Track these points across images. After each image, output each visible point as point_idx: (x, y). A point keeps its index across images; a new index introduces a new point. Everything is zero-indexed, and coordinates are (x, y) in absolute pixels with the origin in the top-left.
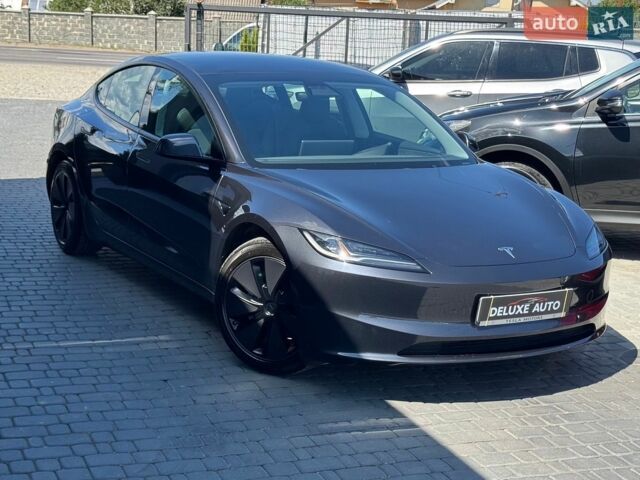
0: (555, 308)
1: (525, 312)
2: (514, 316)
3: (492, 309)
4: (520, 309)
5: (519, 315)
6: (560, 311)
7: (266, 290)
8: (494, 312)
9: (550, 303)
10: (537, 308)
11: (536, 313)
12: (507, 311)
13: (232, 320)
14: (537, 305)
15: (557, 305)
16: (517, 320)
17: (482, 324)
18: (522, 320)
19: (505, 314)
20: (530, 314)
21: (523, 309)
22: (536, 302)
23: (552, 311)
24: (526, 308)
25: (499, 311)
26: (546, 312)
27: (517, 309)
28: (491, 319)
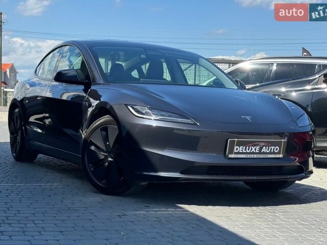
0: (276, 151)
1: (257, 151)
2: (250, 153)
3: (236, 147)
4: (253, 149)
5: (253, 153)
6: (279, 153)
7: (109, 145)
8: (237, 149)
9: (273, 148)
10: (264, 150)
11: (264, 153)
12: (245, 150)
13: (90, 165)
14: (264, 148)
15: (277, 149)
16: (252, 156)
17: (230, 156)
18: (255, 156)
19: (244, 151)
20: (260, 153)
21: (255, 149)
22: (263, 146)
23: (274, 153)
24: (257, 149)
25: (240, 149)
26: (270, 153)
27: (252, 149)
28: (236, 153)
